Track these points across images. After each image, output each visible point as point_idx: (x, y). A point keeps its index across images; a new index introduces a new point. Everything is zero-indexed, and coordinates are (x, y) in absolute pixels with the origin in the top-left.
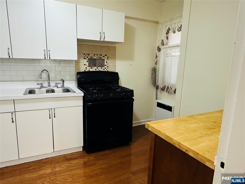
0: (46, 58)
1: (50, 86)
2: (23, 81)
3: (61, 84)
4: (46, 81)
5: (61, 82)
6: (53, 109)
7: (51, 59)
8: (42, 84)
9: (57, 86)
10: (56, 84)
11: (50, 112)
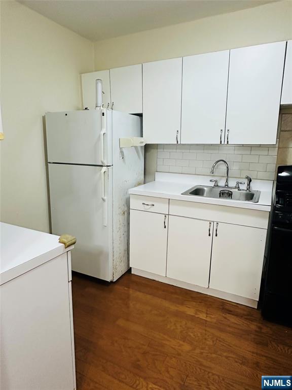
0: (223, 143)
1: (227, 185)
2: (195, 174)
3: (246, 185)
4: (224, 177)
5: (246, 181)
6: (215, 223)
7: (229, 143)
8: (216, 181)
9: (239, 187)
10: (238, 183)
11: (210, 226)
